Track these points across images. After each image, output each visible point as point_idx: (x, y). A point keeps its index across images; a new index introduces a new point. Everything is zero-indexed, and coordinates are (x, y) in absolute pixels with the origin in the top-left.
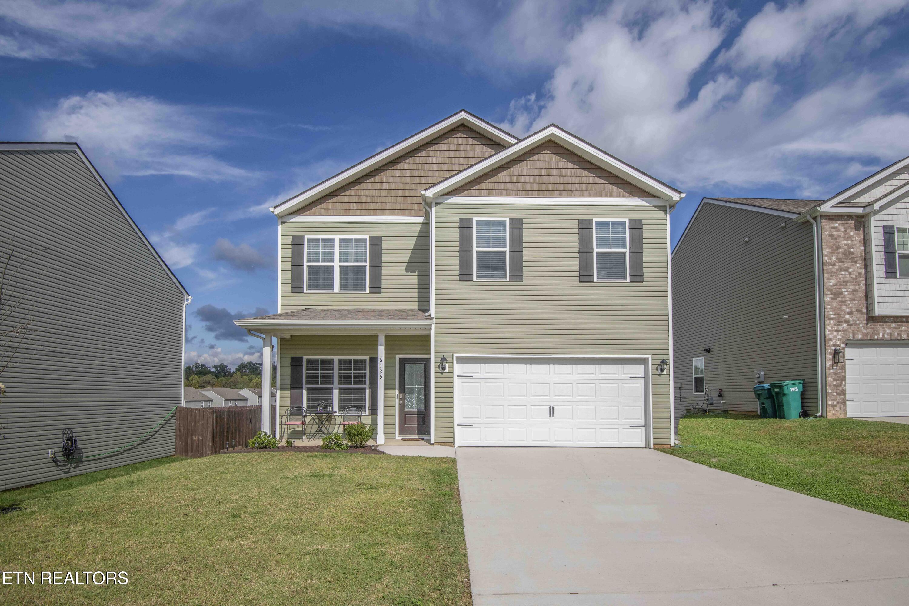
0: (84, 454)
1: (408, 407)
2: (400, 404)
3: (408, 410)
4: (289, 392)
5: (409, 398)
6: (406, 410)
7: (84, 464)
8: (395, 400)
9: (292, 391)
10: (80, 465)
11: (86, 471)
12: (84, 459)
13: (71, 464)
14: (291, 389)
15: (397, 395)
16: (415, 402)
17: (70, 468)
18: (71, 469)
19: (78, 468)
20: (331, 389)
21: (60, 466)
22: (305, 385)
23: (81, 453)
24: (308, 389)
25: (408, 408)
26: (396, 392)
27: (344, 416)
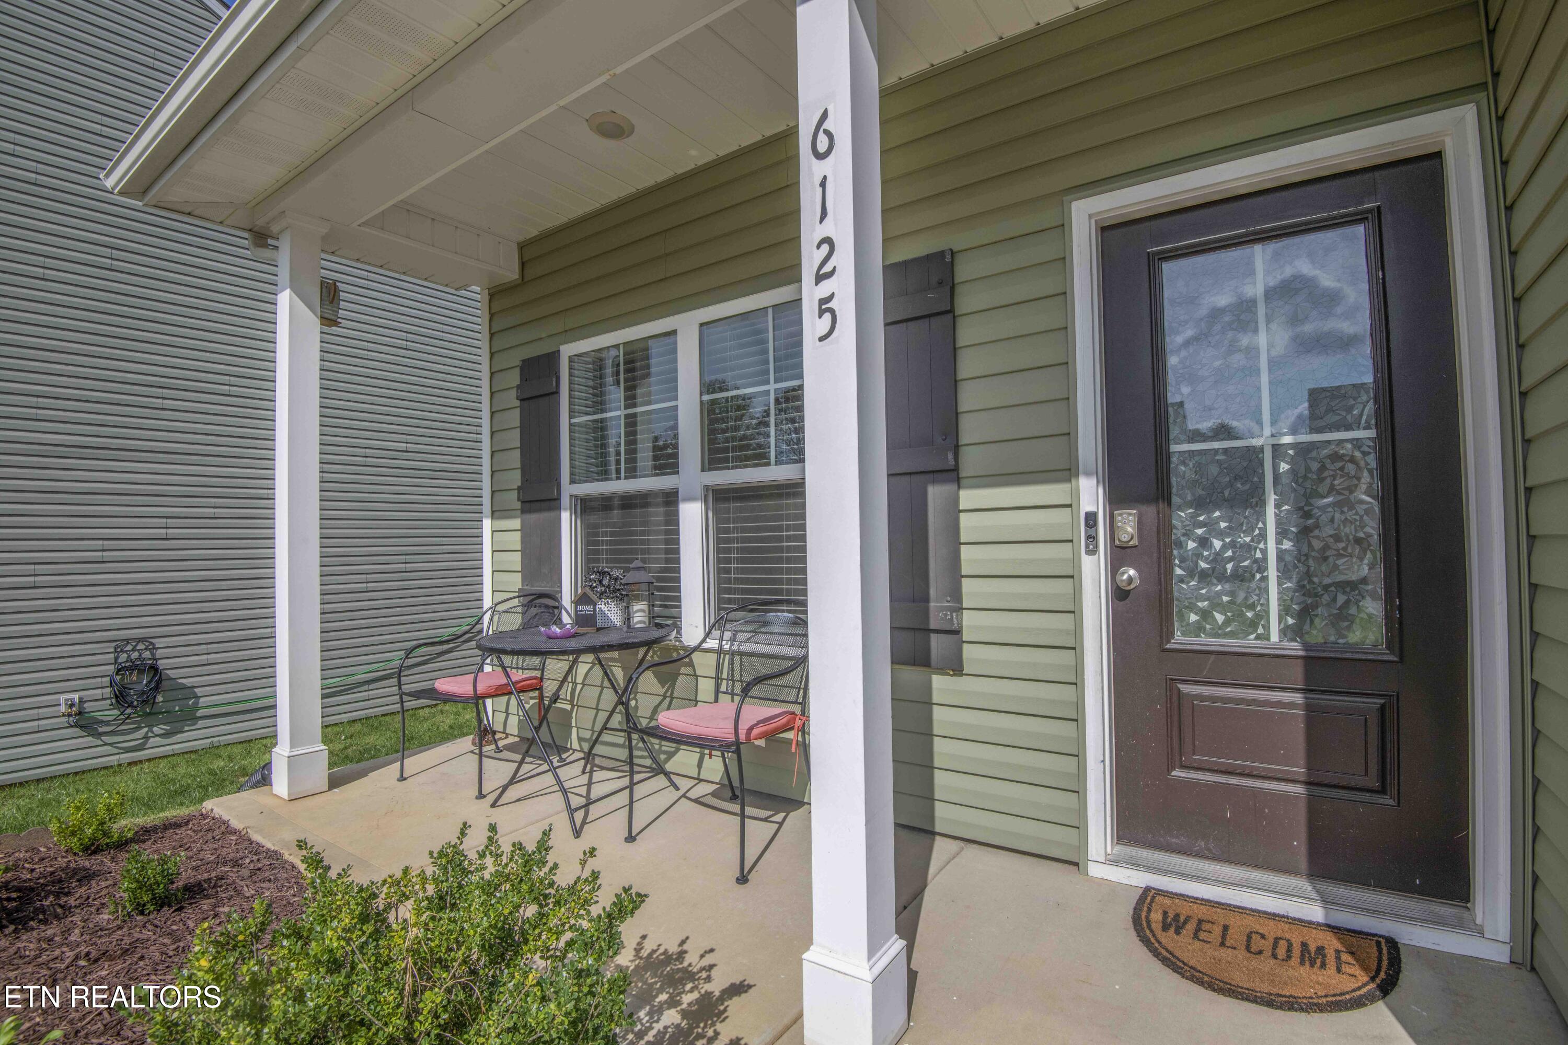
0: (202, 700)
1: (1206, 615)
2: (1120, 594)
3: (1205, 641)
4: (516, 523)
5: (1204, 542)
6: (1179, 639)
7: (201, 723)
8: (1076, 563)
9: (533, 517)
10: (186, 728)
11: (209, 740)
12: (200, 713)
13: (150, 726)
14: (523, 511)
15: (1091, 519)
16: (1272, 573)
17: (146, 738)
18: (152, 740)
19: (179, 736)
20: (671, 499)
21: (105, 734)
22: (569, 490)
23: (191, 698)
24: (585, 506)
25: (1198, 629)
26: (1075, 494)
27: (734, 654)
